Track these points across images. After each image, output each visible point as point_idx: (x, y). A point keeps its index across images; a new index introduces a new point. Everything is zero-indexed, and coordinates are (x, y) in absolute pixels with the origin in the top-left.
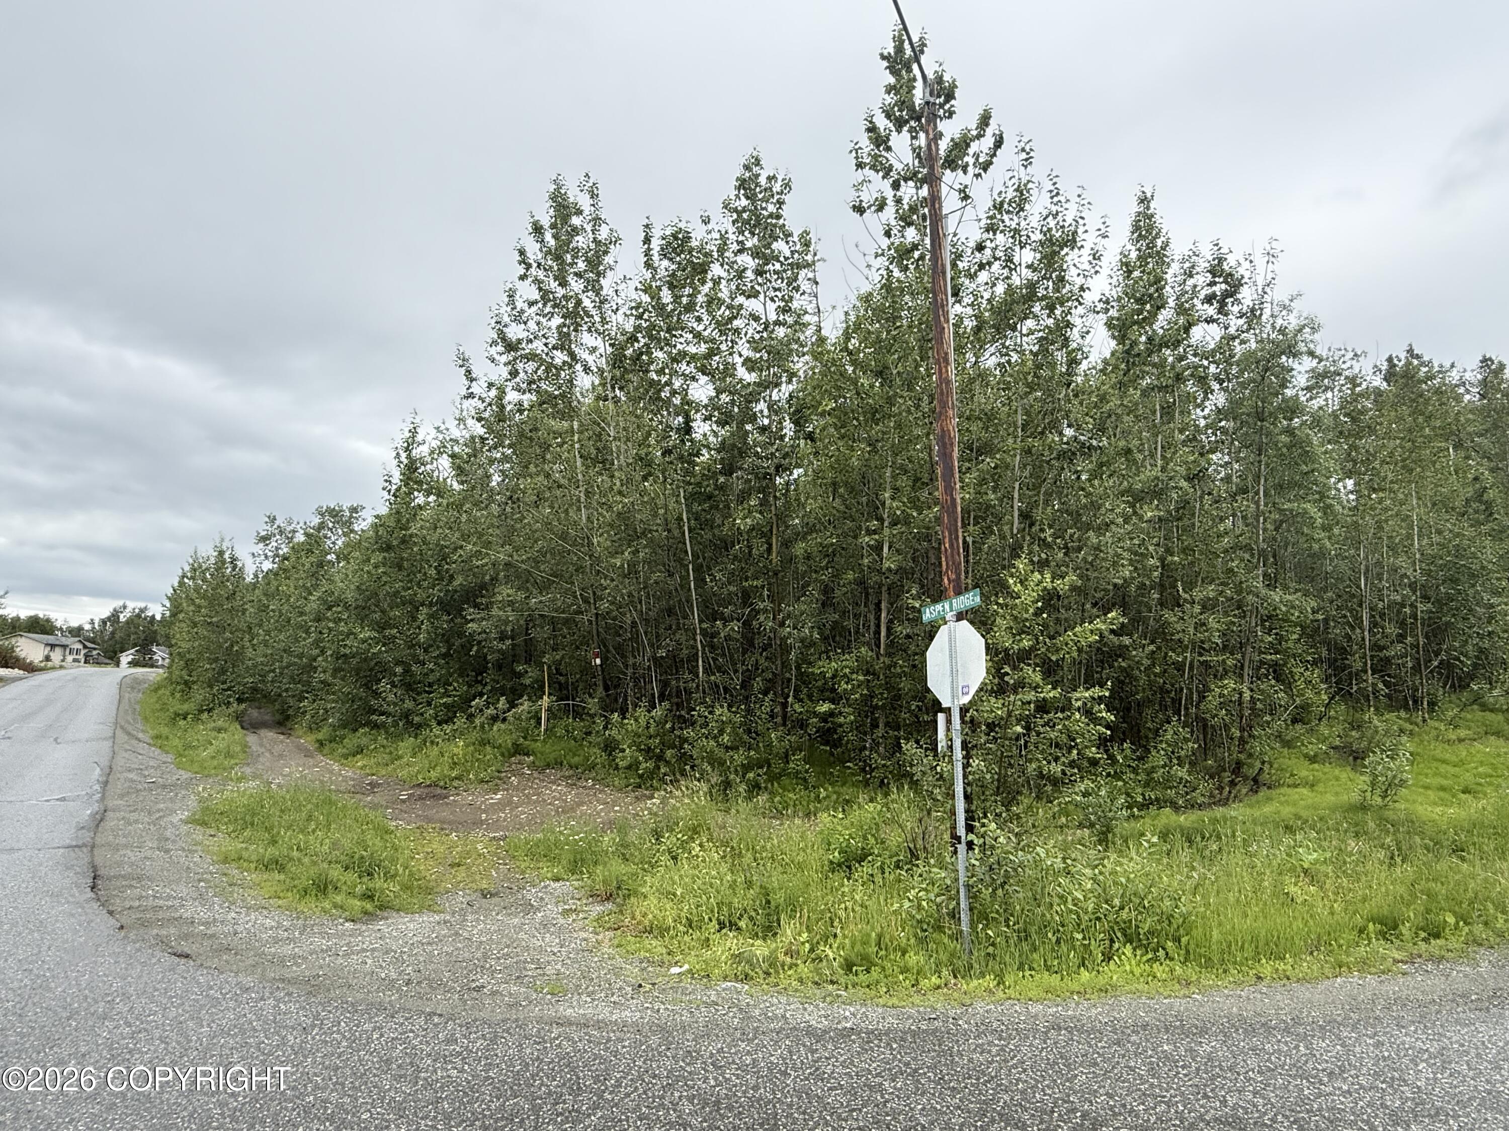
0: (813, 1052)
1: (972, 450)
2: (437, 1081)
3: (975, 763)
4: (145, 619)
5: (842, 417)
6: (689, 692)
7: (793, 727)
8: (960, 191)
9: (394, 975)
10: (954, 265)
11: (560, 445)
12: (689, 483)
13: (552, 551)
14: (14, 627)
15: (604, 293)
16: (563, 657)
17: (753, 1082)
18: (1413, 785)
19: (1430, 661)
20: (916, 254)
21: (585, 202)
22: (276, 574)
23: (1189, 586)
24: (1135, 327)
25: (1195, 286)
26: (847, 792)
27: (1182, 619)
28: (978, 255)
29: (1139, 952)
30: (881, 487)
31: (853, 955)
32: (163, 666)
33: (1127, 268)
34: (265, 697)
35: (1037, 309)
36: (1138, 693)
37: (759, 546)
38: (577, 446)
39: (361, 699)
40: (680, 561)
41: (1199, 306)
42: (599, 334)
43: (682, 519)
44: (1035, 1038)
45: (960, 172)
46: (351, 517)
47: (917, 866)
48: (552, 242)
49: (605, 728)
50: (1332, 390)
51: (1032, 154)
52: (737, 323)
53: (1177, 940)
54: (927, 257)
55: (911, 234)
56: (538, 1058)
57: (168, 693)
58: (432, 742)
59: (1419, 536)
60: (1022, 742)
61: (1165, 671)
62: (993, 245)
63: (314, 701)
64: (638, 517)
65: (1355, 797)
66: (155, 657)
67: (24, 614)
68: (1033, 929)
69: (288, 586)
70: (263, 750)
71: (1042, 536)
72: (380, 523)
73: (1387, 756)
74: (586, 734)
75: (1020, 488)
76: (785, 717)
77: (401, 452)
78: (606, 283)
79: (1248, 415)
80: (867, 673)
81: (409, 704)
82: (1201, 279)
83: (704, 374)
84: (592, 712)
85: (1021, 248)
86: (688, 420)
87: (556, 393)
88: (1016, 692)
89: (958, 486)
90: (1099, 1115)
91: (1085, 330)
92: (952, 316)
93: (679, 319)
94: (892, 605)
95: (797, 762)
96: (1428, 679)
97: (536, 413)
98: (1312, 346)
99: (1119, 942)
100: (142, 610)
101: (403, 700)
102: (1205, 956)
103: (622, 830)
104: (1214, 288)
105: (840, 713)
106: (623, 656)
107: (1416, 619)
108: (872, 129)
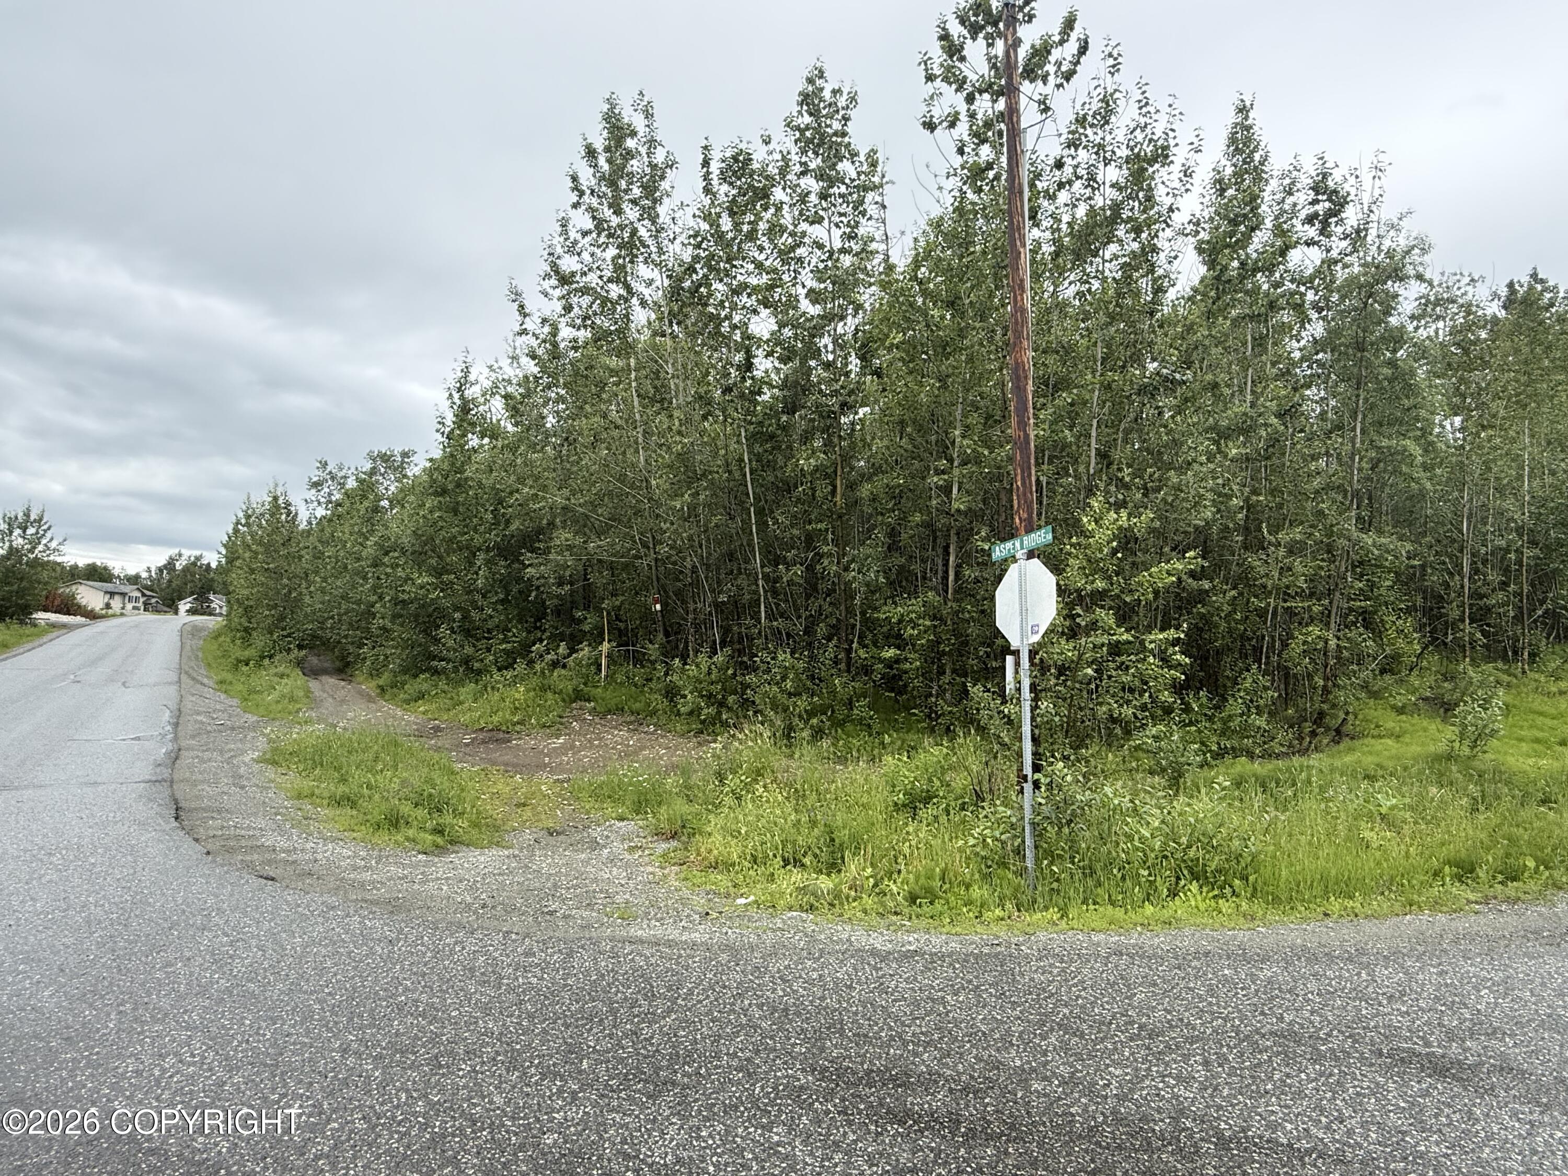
0: (877, 970)
1: (1047, 386)
2: (519, 986)
3: (1043, 705)
4: (201, 567)
5: (911, 349)
6: (751, 639)
7: (858, 673)
8: (1039, 102)
9: (469, 899)
10: (1032, 185)
11: (617, 384)
12: (751, 423)
13: (610, 494)
14: (73, 575)
15: (660, 221)
16: (622, 603)
17: (820, 994)
18: (1504, 736)
19: (1534, 610)
20: (991, 174)
21: (639, 122)
22: (330, 520)
23: (1275, 529)
24: (1227, 251)
25: (1295, 205)
26: (912, 738)
27: (1266, 562)
28: (1058, 173)
29: (1205, 889)
30: (952, 425)
31: (917, 888)
32: (221, 615)
33: (1220, 186)
34: (323, 644)
35: (1121, 232)
36: (1216, 641)
37: (823, 489)
38: (634, 384)
39: (420, 645)
40: (741, 503)
41: (1299, 227)
42: (656, 265)
43: (743, 460)
44: (1096, 961)
45: (1040, 83)
46: (403, 462)
47: (983, 808)
48: (606, 167)
49: (666, 674)
50: (1444, 319)
51: (1120, 59)
52: (801, 252)
53: (1245, 878)
54: (1004, 177)
55: (986, 152)
56: (613, 970)
57: (228, 640)
58: (493, 688)
59: (1530, 477)
60: (1093, 686)
61: (1247, 617)
62: (1075, 162)
63: (374, 647)
64: (698, 458)
65: (1442, 747)
66: (213, 605)
67: (82, 562)
68: (1098, 866)
69: (344, 533)
70: (325, 695)
71: (1120, 475)
72: (435, 467)
73: (1479, 706)
74: (647, 680)
75: (1099, 426)
76: (848, 665)
77: (454, 393)
78: (662, 211)
79: (1347, 347)
80: (934, 618)
81: (468, 650)
82: (1302, 197)
83: (766, 307)
84: (653, 658)
85: (1106, 165)
86: (749, 356)
87: (612, 328)
88: (1088, 635)
89: (1032, 421)
90: (1156, 1027)
91: (1173, 254)
92: (1028, 242)
93: (739, 248)
94: (961, 548)
95: (861, 709)
96: (1530, 629)
97: (591, 350)
98: (1421, 269)
99: (1186, 879)
100: (198, 558)
101: (462, 646)
102: (1272, 894)
103: (686, 772)
104: (1317, 207)
105: (906, 659)
106: (684, 602)
107: (1521, 566)
108: (945, 37)
